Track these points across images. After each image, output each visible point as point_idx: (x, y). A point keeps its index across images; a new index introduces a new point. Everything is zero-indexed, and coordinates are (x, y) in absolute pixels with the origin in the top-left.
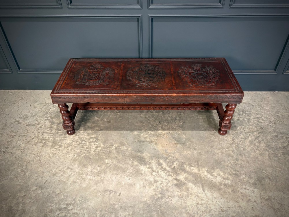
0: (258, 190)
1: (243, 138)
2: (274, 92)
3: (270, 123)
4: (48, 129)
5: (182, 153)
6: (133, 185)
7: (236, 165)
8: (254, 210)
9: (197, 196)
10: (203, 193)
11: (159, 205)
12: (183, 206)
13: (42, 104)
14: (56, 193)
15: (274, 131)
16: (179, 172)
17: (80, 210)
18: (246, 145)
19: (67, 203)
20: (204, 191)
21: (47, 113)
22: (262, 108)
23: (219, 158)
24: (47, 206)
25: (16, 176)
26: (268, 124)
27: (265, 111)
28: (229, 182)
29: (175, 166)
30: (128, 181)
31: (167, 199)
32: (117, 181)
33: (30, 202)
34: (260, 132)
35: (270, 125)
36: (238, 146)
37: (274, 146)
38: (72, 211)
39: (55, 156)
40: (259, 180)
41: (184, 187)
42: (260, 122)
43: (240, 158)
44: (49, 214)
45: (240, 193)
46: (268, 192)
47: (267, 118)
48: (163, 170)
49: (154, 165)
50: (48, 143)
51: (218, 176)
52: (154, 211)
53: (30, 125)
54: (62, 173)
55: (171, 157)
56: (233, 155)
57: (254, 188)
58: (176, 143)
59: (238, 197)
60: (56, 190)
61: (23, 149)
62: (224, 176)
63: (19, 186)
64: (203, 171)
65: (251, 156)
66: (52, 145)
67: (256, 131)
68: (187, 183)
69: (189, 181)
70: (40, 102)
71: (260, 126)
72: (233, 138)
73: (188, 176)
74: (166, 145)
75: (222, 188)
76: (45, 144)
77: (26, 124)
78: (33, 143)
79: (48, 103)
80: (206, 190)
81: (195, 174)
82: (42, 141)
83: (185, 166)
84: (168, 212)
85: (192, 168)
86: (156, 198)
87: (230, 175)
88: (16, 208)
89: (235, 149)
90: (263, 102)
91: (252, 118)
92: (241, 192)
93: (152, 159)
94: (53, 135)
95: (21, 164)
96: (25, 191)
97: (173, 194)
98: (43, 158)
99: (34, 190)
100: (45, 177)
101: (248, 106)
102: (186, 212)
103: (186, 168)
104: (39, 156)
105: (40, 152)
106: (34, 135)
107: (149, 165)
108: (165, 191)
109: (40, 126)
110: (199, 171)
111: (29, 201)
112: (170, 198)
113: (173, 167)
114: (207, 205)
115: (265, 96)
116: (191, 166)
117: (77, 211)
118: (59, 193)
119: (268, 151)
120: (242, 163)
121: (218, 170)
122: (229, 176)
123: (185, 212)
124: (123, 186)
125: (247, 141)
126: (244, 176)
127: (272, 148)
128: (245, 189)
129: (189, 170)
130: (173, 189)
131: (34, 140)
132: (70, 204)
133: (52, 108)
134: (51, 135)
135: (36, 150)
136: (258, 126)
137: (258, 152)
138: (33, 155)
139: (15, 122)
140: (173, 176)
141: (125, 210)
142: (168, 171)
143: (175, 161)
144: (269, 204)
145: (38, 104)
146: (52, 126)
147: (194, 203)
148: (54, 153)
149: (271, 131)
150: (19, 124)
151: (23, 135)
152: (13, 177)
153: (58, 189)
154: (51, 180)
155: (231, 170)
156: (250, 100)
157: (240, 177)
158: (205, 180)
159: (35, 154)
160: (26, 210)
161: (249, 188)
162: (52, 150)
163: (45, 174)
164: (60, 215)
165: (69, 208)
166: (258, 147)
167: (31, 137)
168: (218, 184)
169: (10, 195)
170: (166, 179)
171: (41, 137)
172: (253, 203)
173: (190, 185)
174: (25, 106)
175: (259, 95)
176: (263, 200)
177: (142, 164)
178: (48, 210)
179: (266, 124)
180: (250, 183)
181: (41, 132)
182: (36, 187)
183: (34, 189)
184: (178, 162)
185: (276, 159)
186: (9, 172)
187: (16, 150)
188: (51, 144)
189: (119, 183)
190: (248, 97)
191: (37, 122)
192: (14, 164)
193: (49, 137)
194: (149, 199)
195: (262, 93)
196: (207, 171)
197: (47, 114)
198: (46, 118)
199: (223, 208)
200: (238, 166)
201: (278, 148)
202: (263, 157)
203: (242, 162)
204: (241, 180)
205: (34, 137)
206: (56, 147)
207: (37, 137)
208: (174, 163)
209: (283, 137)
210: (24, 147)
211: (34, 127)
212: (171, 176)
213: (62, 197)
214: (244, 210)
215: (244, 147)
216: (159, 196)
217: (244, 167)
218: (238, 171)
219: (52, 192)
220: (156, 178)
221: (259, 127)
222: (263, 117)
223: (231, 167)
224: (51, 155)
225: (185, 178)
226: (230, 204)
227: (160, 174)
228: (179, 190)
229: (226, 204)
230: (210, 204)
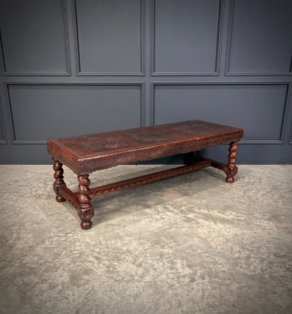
0: (274, 222)
1: (255, 192)
2: (284, 165)
3: (282, 184)
4: (42, 188)
5: (190, 202)
6: (139, 221)
8: (270, 235)
9: (209, 227)
11: (168, 233)
12: (194, 233)
13: (34, 173)
14: (53, 227)
15: (287, 188)
17: (81, 236)
18: (259, 196)
19: (66, 232)
20: (215, 224)
21: (40, 178)
22: (274, 174)
23: (230, 204)
24: (44, 234)
27: (277, 176)
28: (243, 218)
30: (133, 219)
31: (176, 229)
34: (273, 189)
36: (250, 197)
38: (73, 237)
39: (50, 204)
41: (194, 222)
42: (271, 183)
44: (48, 239)
45: (254, 224)
47: (279, 180)
48: (170, 212)
49: (160, 208)
50: (42, 196)
52: (163, 236)
53: (22, 186)
54: (59, 215)
55: (178, 204)
57: (269, 221)
58: (182, 195)
59: (253, 227)
60: (54, 225)
62: (236, 215)
63: (12, 223)
64: (214, 212)
67: (268, 188)
69: (199, 218)
71: (271, 185)
72: (244, 192)
73: (197, 215)
74: (172, 196)
75: (235, 222)
76: (39, 197)
77: (17, 185)
78: (27, 197)
79: (41, 173)
80: (218, 223)
81: (205, 214)
82: (35, 195)
83: (194, 209)
84: (178, 237)
85: (201, 210)
86: (164, 229)
87: (243, 214)
88: (10, 236)
89: (247, 199)
90: (273, 171)
91: (263, 180)
92: (256, 224)
93: (158, 205)
94: (48, 192)
95: (13, 209)
96: (19, 226)
97: (182, 226)
98: (38, 206)
99: (29, 225)
100: (41, 217)
101: (258, 174)
102: (198, 237)
104: (33, 205)
105: (35, 202)
106: (27, 192)
107: (154, 209)
108: (174, 224)
109: (32, 186)
110: (210, 212)
111: (24, 231)
112: (179, 228)
113: (181, 209)
114: (220, 232)
115: (276, 168)
117: (78, 237)
118: (57, 227)
119: (282, 200)
121: (229, 211)
122: (242, 215)
123: (196, 237)
124: (127, 222)
125: (260, 194)
126: (258, 215)
127: (286, 198)
128: (260, 222)
129: (199, 212)
130: (182, 223)
131: (26, 195)
132: (70, 233)
133: (45, 175)
134: (46, 191)
135: (29, 201)
139: (5, 184)
140: (181, 215)
141: (131, 236)
142: (176, 212)
143: (182, 206)
144: (287, 231)
145: (30, 173)
146: (46, 186)
147: (206, 231)
149: (284, 188)
150: (9, 185)
151: (15, 191)
153: (56, 224)
154: (47, 219)
156: (261, 170)
158: (217, 218)
159: (28, 203)
161: (264, 221)
162: (47, 201)
163: (40, 215)
164: (59, 240)
165: (69, 236)
166: (271, 197)
167: (23, 193)
168: (230, 219)
170: (174, 217)
171: (34, 193)
172: (269, 230)
174: (16, 174)
176: (280, 229)
178: (45, 237)
179: (279, 184)
180: (264, 218)
181: (34, 190)
182: (31, 223)
184: (186, 206)
188: (46, 197)
189: (123, 220)
191: (29, 184)
192: (6, 209)
193: (44, 193)
194: (156, 229)
195: (272, 166)
196: (218, 212)
198: (39, 182)
199: (237, 234)
200: (251, 209)
202: (278, 203)
204: (255, 217)
206: (52, 199)
207: (30, 193)
210: (16, 199)
211: (27, 187)
212: (179, 215)
213: (61, 229)
214: (260, 235)
215: (257, 197)
216: (168, 227)
217: (257, 209)
218: (251, 212)
219: (49, 226)
220: (163, 216)
222: (275, 180)
224: (46, 204)
225: (194, 217)
226: (245, 231)
227: (167, 214)
228: (189, 224)
229: (240, 231)
230: (223, 231)
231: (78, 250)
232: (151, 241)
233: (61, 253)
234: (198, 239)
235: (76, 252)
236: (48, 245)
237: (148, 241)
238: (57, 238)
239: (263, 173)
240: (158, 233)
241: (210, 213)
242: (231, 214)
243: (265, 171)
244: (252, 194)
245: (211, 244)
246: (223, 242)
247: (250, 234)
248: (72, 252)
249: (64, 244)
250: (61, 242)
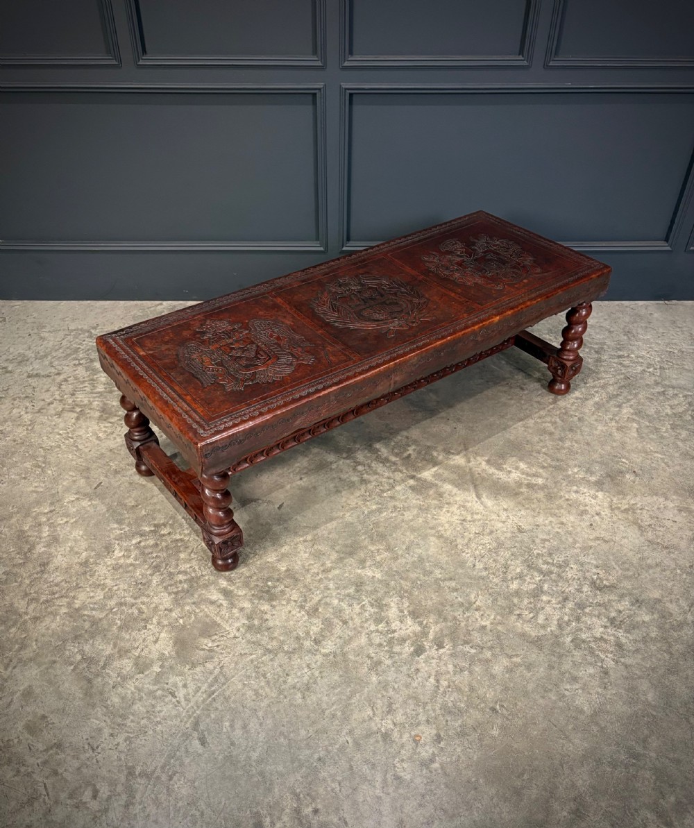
0: (606, 493)
1: (580, 398)
2: (666, 302)
3: (648, 368)
4: (86, 385)
5: (429, 430)
6: (312, 490)
7: (557, 449)
8: (594, 529)
9: (464, 507)
10: (477, 502)
11: (374, 524)
12: (431, 525)
13: (59, 330)
14: (126, 505)
15: (658, 383)
16: (420, 465)
17: (189, 534)
18: (587, 411)
19: (156, 522)
20: (479, 497)
21: (77, 350)
22: (634, 336)
23: (517, 437)
24: (109, 528)
25: (24, 476)
26: (643, 370)
27: (640, 343)
28: (540, 481)
29: (409, 455)
30: (299, 483)
31: (392, 512)
32: (272, 482)
33: (67, 522)
34: (623, 386)
35: (649, 372)
36: (566, 413)
37: (653, 413)
38: (171, 536)
39: (112, 437)
40: (610, 476)
41: (431, 492)
42: (624, 366)
43: (570, 436)
44: (117, 542)
45: (563, 499)
46: (628, 497)
47: (642, 357)
48: (381, 462)
49: (359, 452)
50: (89, 411)
51: (513, 470)
52: (363, 533)
53: (37, 375)
55: (400, 438)
56: (553, 430)
57: (597, 491)
58: (412, 409)
59: (560, 507)
60: (127, 501)
61: (30, 425)
62: (528, 470)
63: (34, 494)
64: (478, 462)
65: (597, 432)
66: (102, 416)
67: (612, 385)
68: (440, 483)
69: (445, 480)
70: (52, 327)
71: (622, 374)
73: (441, 471)
74: (389, 414)
75: (522, 492)
76: (82, 413)
77: (26, 375)
78: (53, 412)
79: (75, 330)
80: (484, 496)
81: (458, 467)
82: (73, 408)
83: (435, 454)
84: (394, 535)
85: (451, 457)
86: (366, 512)
87: (543, 467)
88: (36, 534)
89: (558, 420)
90: (635, 325)
91: (605, 357)
92: (567, 497)
93: (355, 442)
94: (101, 395)
95: (30, 452)
96: (52, 504)
97: (405, 504)
98: (83, 441)
99: (73, 501)
100: (96, 476)
101: (597, 333)
102: (437, 534)
103: (437, 458)
104: (72, 438)
105: (74, 431)
106: (52, 396)
107: (347, 452)
108: (388, 499)
109: (62, 377)
110: (469, 461)
111: (65, 520)
112: (399, 511)
113: (405, 455)
114: (487, 522)
115: (643, 312)
116: (449, 452)
117: (182, 537)
118: (133, 506)
119: (638, 423)
120: (573, 446)
121: (514, 459)
122: (541, 471)
123: (433, 535)
124: (286, 492)
125: (591, 402)
126: (576, 470)
127: (648, 416)
128: (577, 492)
129: (446, 461)
130: (406, 496)
131: (52, 406)
132: (164, 525)
133: (87, 339)
134: (95, 395)
135: (62, 425)
136: (619, 374)
137: (614, 424)
138: (58, 436)
140: (405, 471)
141: (296, 534)
142: (395, 463)
143: (410, 443)
144: (630, 517)
145: (49, 332)
146: (95, 377)
147: (455, 519)
148: (109, 431)
149: (649, 383)
150: (8, 375)
151: (24, 395)
152: (17, 477)
153: (130, 499)
154: (110, 483)
155: (546, 459)
156: (605, 319)
157: (567, 471)
158: (483, 479)
159: (60, 434)
160: (61, 537)
161: (585, 490)
162: (102, 426)
163: (92, 472)
164: (143, 544)
165: (162, 532)
166: (614, 415)
167: (44, 400)
168: (513, 484)
169: (16, 510)
170: (389, 478)
171: (70, 401)
172: (593, 516)
173: (448, 487)
174: (17, 336)
175: (628, 309)
176: (617, 512)
177: (331, 451)
178: (112, 536)
179: (640, 369)
180: (588, 481)
181: (67, 391)
182: (77, 496)
183: (73, 499)
184: (417, 445)
185: (654, 437)
186: (5, 469)
187: (13, 425)
188: (97, 414)
189: (277, 485)
190: (601, 314)
191: (53, 370)
192: (13, 453)
193: (91, 399)
195: (636, 304)
196: (488, 462)
197: (77, 352)
198: (77, 362)
199: (522, 527)
200: (564, 451)
201: (662, 416)
202: (626, 433)
203: (574, 443)
204: (569, 476)
205: (51, 399)
206: (112, 421)
207: (61, 401)
208: (409, 448)
209: (676, 395)
210: (31, 421)
211: (49, 380)
212: (401, 471)
213: (143, 513)
214: (571, 529)
215: (582, 415)
216: (374, 507)
217: (577, 453)
218: (562, 461)
219: (116, 504)
220: (366, 477)
221: (622, 376)
222: (632, 356)
223: (546, 454)
224: (100, 435)
225: (434, 476)
226: (540, 520)
227: (374, 469)
228: (420, 497)
229: (530, 519)
230: (493, 520)
231: (185, 573)
232: (337, 548)
233: (151, 580)
234: (437, 541)
235: (181, 577)
236: (119, 558)
237: (332, 547)
238: (138, 540)
239: (610, 332)
240: (352, 524)
241: (470, 464)
242: (517, 468)
243: (614, 325)
244: (572, 404)
245: (464, 554)
246: (490, 550)
247: (550, 527)
248: (172, 578)
249: (155, 555)
250: (147, 551)
